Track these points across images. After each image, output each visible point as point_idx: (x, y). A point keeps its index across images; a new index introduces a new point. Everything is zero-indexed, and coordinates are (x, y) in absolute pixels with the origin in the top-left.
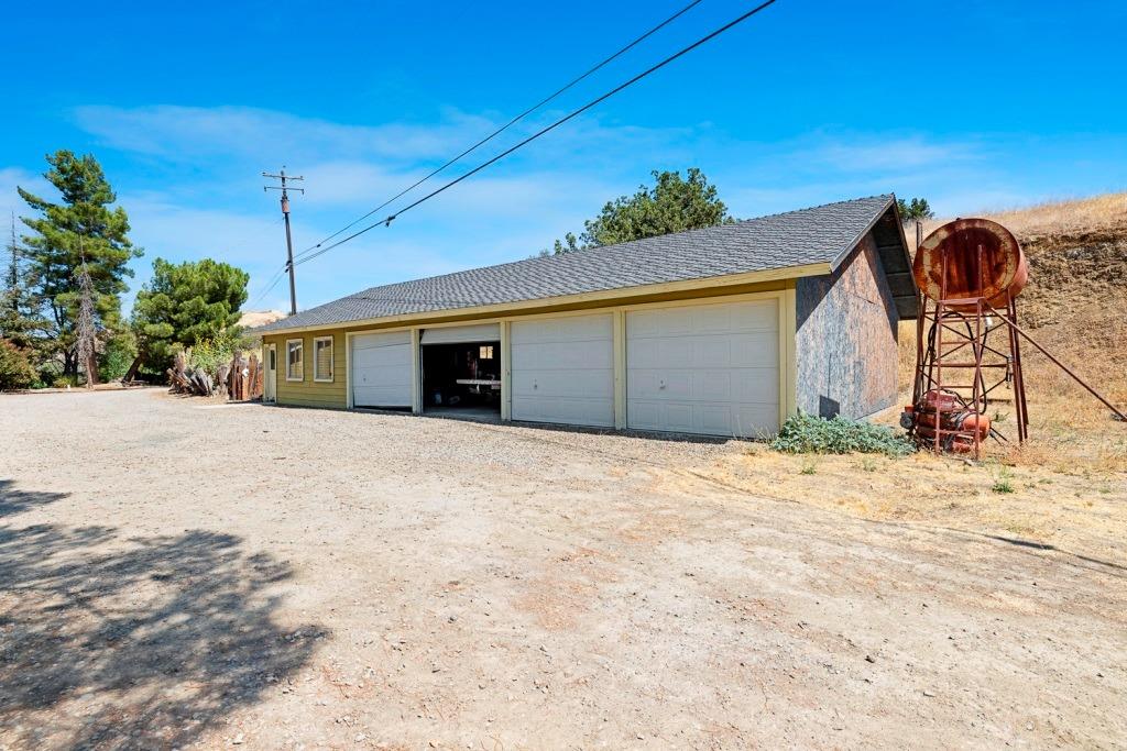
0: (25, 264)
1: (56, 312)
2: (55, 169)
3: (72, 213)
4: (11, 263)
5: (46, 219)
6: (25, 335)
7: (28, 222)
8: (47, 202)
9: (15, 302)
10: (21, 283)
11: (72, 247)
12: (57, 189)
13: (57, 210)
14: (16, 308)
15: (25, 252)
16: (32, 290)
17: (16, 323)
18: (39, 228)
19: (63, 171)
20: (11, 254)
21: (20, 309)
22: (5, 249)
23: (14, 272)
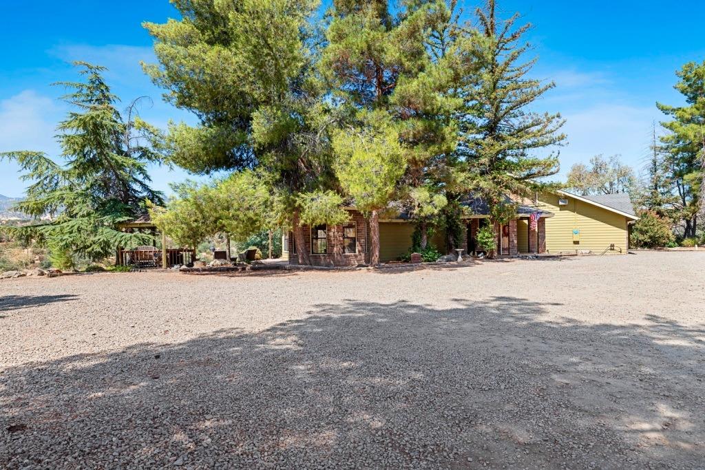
0: (661, 157)
1: (680, 190)
2: (681, 80)
3: (694, 110)
4: (653, 157)
5: (674, 120)
6: (663, 207)
7: (664, 125)
8: (675, 108)
9: (656, 185)
10: (660, 172)
11: (695, 136)
12: (683, 95)
13: (683, 111)
14: (656, 189)
15: (662, 148)
16: (667, 175)
17: (658, 200)
18: (671, 127)
19: (688, 80)
20: (653, 152)
21: (659, 190)
22: (649, 149)
23: (655, 163)
